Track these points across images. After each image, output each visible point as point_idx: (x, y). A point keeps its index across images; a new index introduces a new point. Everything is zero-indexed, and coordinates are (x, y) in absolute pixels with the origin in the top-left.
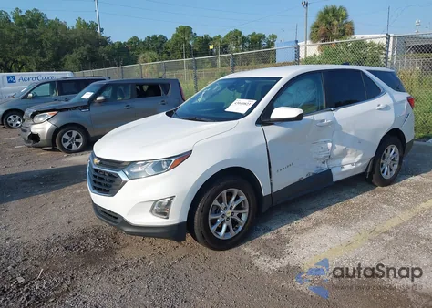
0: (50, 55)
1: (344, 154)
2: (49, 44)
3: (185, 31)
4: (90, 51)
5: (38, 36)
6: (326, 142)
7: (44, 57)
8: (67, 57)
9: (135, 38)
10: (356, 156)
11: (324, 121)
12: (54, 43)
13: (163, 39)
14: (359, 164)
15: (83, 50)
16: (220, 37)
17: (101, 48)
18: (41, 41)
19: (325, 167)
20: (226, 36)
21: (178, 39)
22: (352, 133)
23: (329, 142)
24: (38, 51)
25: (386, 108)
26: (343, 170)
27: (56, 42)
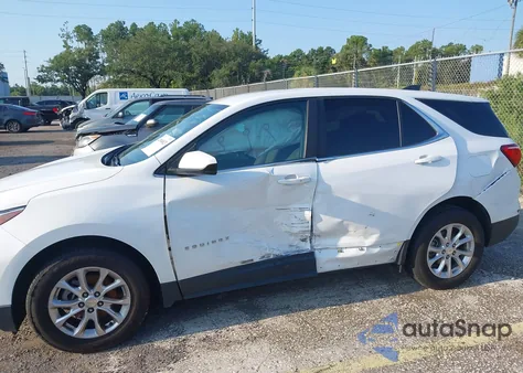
0: (197, 70)
1: (341, 230)
2: (198, 58)
3: (358, 42)
4: (240, 65)
5: (188, 50)
6: (302, 210)
7: (192, 72)
8: (215, 72)
9: (299, 51)
10: (366, 235)
11: (293, 176)
12: (204, 58)
13: (330, 51)
14: (376, 250)
15: (233, 65)
16: (402, 49)
17: (253, 62)
18: (190, 55)
19: (306, 247)
20: (412, 48)
21: (348, 52)
22: (355, 199)
23: (307, 209)
24: (187, 65)
25: (439, 162)
26: (341, 255)
27: (206, 56)
